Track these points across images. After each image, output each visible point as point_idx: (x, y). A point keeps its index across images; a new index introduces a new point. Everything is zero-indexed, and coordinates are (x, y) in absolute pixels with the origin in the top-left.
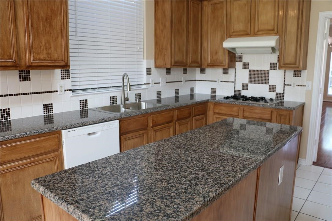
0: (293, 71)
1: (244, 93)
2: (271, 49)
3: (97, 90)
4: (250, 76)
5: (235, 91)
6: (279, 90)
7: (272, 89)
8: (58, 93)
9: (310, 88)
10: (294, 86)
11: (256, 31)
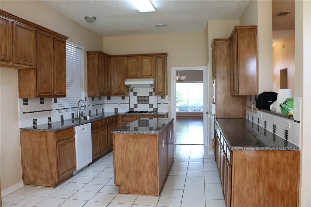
0: (161, 96)
1: (135, 109)
2: (150, 85)
3: (65, 110)
4: (138, 100)
5: (130, 109)
6: (155, 106)
7: (151, 106)
8: (53, 111)
9: (170, 105)
10: (162, 104)
11: (142, 76)
